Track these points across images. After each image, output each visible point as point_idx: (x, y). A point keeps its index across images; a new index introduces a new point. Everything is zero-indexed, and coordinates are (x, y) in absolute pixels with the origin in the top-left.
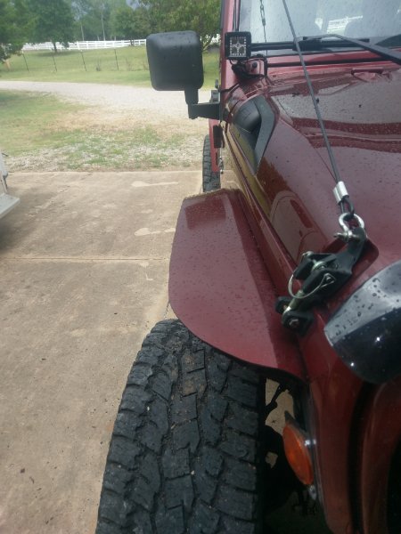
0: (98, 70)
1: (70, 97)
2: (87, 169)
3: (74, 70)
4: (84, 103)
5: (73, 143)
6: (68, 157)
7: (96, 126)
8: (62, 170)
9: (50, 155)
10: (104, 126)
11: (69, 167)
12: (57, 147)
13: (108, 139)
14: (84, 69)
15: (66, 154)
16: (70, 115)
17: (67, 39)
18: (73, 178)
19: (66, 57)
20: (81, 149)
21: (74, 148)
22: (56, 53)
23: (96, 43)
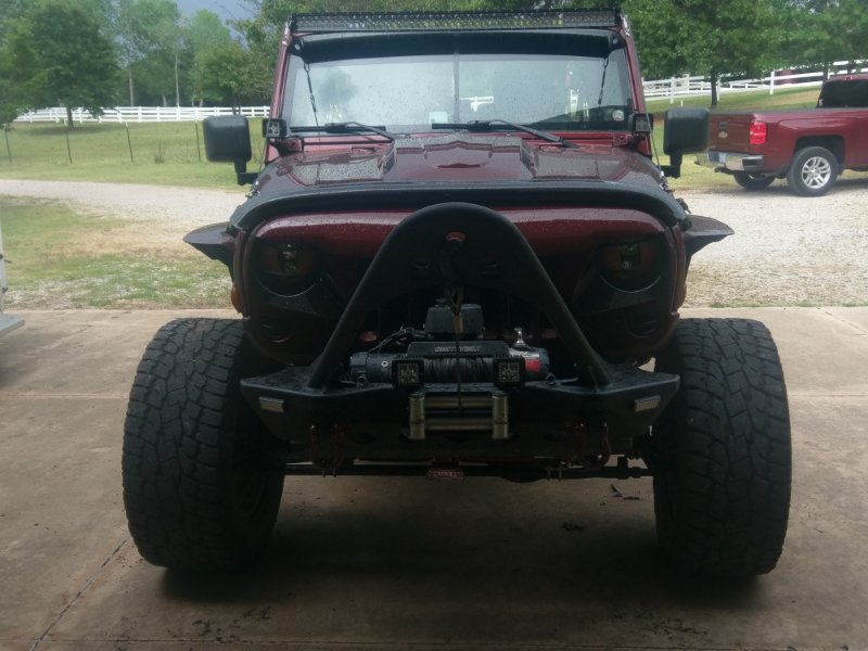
0: (158, 160)
1: (96, 207)
2: (121, 306)
3: (106, 161)
4: (125, 216)
5: (100, 274)
6: (90, 291)
7: (144, 250)
8: (80, 307)
9: (58, 289)
10: (159, 251)
11: (92, 304)
12: (71, 278)
13: (165, 269)
14: (128, 159)
15: (87, 287)
16: (98, 235)
17: (98, 102)
18: (98, 317)
19: (92, 136)
20: (114, 281)
21: (101, 281)
22: (72, 127)
23: (158, 110)
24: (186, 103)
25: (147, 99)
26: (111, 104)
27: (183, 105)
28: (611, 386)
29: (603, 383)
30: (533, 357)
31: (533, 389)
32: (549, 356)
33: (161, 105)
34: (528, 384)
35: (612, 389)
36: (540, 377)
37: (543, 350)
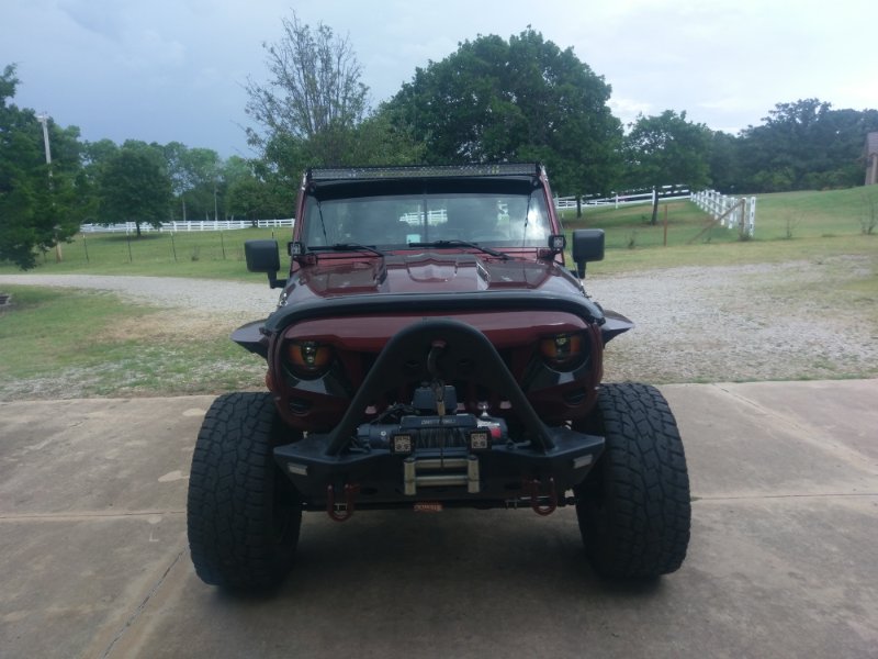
0: (194, 259)
1: (139, 297)
2: (124, 394)
3: (157, 260)
4: (157, 304)
5: (117, 359)
6: (102, 378)
7: (162, 335)
8: (87, 396)
9: (76, 376)
10: (174, 335)
11: (100, 393)
12: (92, 365)
13: (174, 353)
14: (172, 259)
15: (102, 374)
16: (130, 322)
17: (158, 218)
18: (98, 407)
19: (152, 241)
20: (126, 367)
21: (116, 366)
22: (139, 236)
23: (202, 223)
24: (221, 219)
25: (195, 216)
26: (167, 219)
27: (219, 219)
28: (556, 448)
29: (550, 446)
30: (495, 426)
31: (497, 452)
32: (507, 424)
33: (204, 219)
34: (494, 448)
35: (557, 451)
36: (501, 441)
37: (501, 420)
